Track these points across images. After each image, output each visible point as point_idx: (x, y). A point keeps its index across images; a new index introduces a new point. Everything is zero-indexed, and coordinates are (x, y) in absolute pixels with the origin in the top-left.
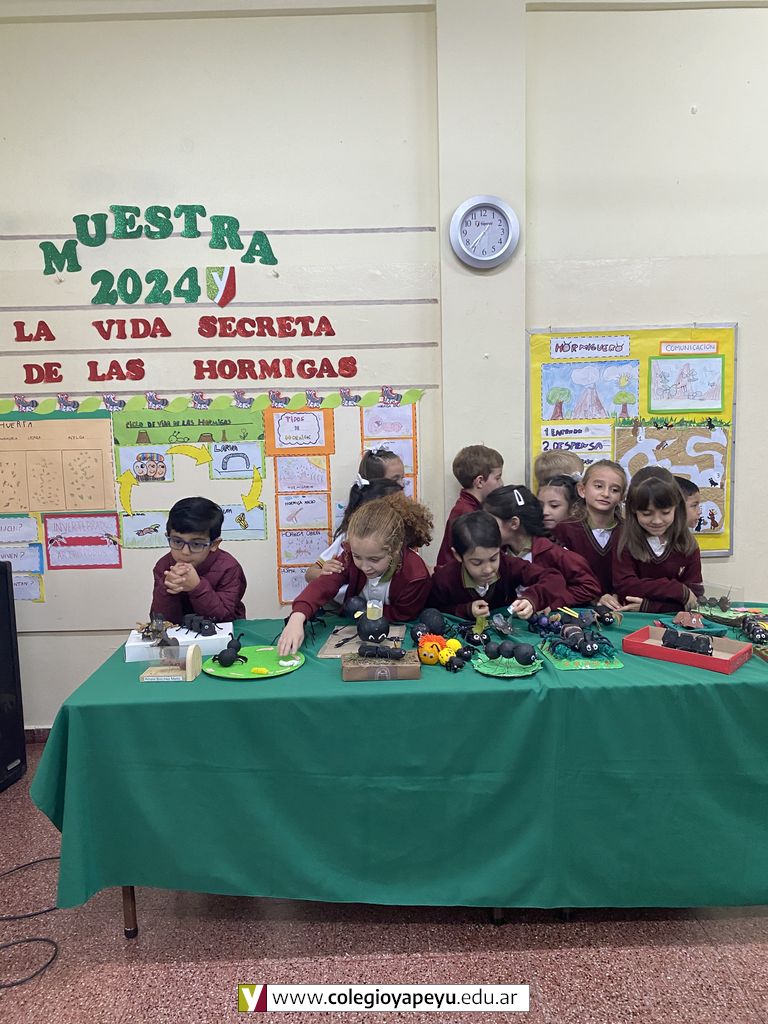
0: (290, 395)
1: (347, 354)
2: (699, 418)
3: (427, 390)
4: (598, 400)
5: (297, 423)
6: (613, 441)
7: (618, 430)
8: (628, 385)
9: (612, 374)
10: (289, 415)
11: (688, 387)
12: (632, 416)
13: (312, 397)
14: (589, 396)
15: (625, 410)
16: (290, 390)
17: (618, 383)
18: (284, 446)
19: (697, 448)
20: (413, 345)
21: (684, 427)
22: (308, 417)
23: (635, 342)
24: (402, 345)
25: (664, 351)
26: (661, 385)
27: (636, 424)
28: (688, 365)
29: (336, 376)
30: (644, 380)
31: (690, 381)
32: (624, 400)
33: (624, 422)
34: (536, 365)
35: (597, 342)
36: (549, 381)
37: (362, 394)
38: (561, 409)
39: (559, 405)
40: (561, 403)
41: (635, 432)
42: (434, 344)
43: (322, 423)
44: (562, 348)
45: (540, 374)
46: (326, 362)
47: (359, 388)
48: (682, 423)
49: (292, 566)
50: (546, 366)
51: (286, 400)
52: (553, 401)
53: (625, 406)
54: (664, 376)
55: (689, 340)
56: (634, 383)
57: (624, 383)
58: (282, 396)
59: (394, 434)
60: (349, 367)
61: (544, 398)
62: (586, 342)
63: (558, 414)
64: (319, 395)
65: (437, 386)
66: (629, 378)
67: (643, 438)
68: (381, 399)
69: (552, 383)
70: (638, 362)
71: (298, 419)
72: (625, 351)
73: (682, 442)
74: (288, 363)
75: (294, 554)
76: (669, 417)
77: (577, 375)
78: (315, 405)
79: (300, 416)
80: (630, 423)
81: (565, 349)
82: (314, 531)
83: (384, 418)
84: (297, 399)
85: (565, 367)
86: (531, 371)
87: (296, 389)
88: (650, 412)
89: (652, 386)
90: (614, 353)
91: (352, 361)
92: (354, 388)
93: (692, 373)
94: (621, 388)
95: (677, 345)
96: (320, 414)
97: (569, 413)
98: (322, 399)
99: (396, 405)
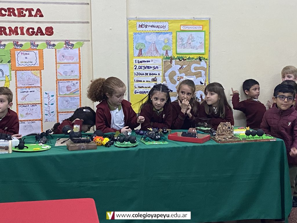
0: (23, 43)
1: (49, 25)
2: (196, 57)
3: (85, 43)
4: (156, 49)
5: (26, 56)
6: (162, 66)
7: (165, 61)
8: (168, 42)
9: (161, 38)
10: (23, 52)
11: (192, 44)
12: (170, 55)
13: (33, 44)
14: (153, 47)
15: (167, 53)
16: (22, 41)
17: (164, 42)
18: (20, 66)
19: (195, 69)
20: (79, 22)
21: (190, 60)
22: (31, 53)
23: (170, 25)
24: (74, 22)
25: (182, 29)
26: (181, 43)
27: (171, 59)
28: (192, 34)
29: (44, 35)
30: (174, 40)
31: (192, 41)
32: (166, 49)
33: (167, 58)
34: (131, 33)
35: (155, 24)
36: (136, 40)
37: (56, 43)
38: (141, 51)
39: (141, 50)
40: (141, 49)
41: (171, 62)
42: (88, 22)
43: (38, 56)
44: (141, 26)
45: (133, 37)
46: (39, 28)
47: (54, 41)
48: (189, 58)
49: (24, 121)
50: (135, 34)
51: (21, 45)
52: (138, 48)
53: (167, 51)
54: (182, 39)
55: (192, 24)
56: (171, 42)
57: (166, 42)
58: (19, 44)
59: (70, 61)
60: (50, 31)
61: (134, 47)
62: (151, 24)
63: (140, 54)
64: (36, 43)
65: (89, 41)
66: (168, 39)
67: (174, 64)
68: (65, 46)
69: (138, 41)
70: (172, 33)
71: (26, 54)
72: (167, 29)
73: (189, 66)
74: (22, 29)
75: (25, 115)
76: (184, 56)
77: (148, 38)
78: (35, 47)
79: (28, 52)
80: (169, 58)
81: (142, 27)
82: (34, 105)
83: (66, 54)
84: (26, 45)
85: (142, 35)
86: (129, 36)
87: (26, 40)
88: (177, 54)
89: (177, 43)
90: (162, 29)
91: (51, 28)
92: (52, 41)
93: (193, 38)
94: (165, 43)
95: (187, 26)
96: (37, 52)
97: (145, 54)
98: (38, 45)
99: (71, 48)
